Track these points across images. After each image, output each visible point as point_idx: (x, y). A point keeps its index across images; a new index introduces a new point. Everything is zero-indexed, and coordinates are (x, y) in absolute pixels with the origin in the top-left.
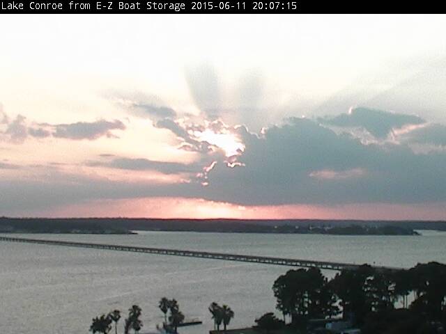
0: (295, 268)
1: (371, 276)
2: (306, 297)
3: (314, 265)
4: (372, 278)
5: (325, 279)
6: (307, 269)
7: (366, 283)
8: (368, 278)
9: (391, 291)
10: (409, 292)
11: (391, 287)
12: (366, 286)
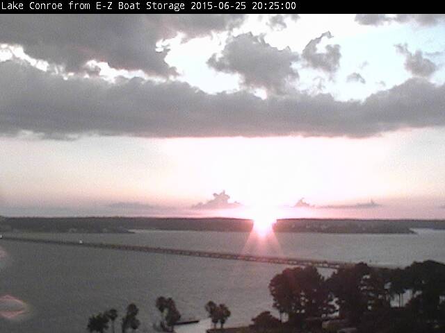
0: (292, 267)
1: (368, 274)
2: (302, 296)
3: (310, 264)
4: (368, 277)
5: (321, 278)
6: (303, 267)
7: (362, 282)
8: (364, 277)
9: (386, 290)
10: (405, 290)
11: (387, 286)
12: (362, 285)
